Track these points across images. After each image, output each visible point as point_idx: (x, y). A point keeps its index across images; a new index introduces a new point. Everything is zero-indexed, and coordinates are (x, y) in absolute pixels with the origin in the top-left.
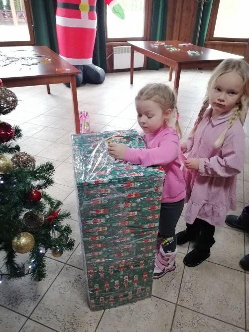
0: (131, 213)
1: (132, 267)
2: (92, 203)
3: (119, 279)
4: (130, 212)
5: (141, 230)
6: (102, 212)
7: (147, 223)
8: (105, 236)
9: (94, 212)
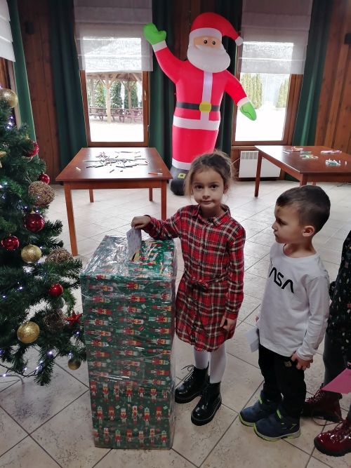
0: (137, 320)
1: (142, 395)
2: (94, 299)
3: (126, 407)
4: (135, 318)
5: (150, 346)
6: (105, 312)
7: (156, 338)
8: (109, 343)
9: (96, 311)
